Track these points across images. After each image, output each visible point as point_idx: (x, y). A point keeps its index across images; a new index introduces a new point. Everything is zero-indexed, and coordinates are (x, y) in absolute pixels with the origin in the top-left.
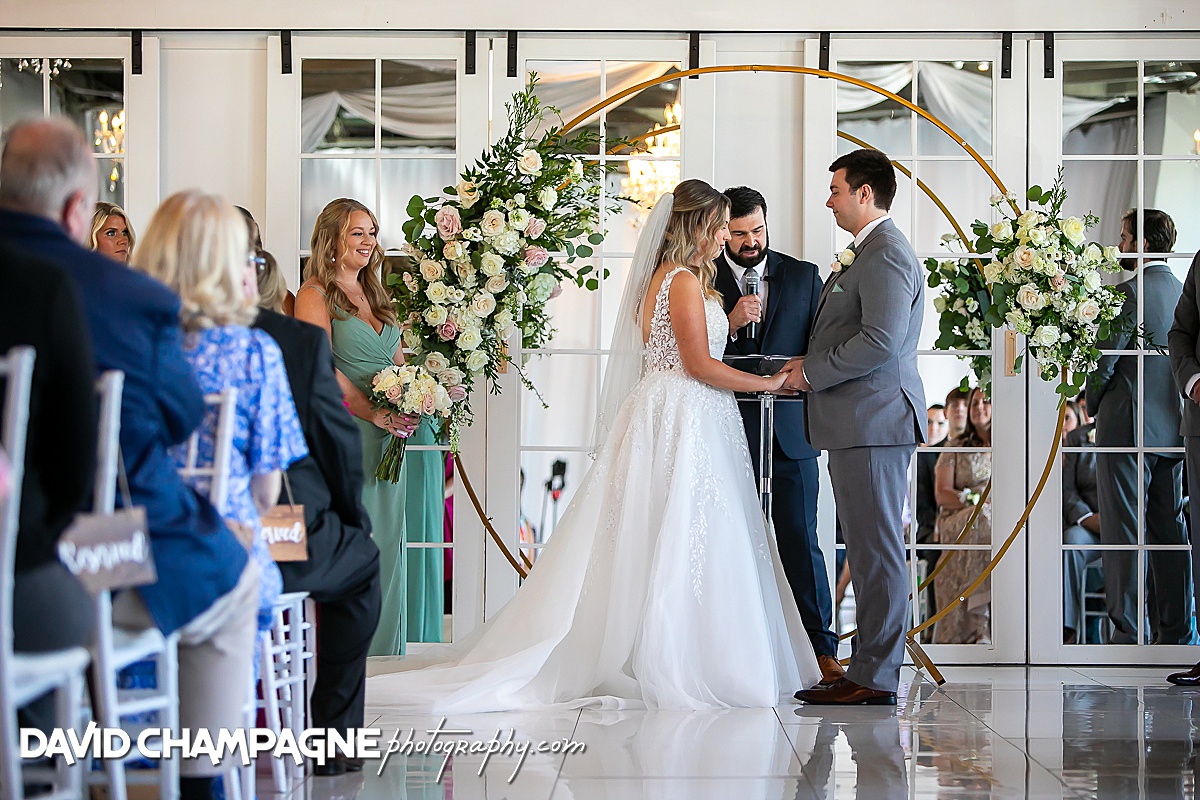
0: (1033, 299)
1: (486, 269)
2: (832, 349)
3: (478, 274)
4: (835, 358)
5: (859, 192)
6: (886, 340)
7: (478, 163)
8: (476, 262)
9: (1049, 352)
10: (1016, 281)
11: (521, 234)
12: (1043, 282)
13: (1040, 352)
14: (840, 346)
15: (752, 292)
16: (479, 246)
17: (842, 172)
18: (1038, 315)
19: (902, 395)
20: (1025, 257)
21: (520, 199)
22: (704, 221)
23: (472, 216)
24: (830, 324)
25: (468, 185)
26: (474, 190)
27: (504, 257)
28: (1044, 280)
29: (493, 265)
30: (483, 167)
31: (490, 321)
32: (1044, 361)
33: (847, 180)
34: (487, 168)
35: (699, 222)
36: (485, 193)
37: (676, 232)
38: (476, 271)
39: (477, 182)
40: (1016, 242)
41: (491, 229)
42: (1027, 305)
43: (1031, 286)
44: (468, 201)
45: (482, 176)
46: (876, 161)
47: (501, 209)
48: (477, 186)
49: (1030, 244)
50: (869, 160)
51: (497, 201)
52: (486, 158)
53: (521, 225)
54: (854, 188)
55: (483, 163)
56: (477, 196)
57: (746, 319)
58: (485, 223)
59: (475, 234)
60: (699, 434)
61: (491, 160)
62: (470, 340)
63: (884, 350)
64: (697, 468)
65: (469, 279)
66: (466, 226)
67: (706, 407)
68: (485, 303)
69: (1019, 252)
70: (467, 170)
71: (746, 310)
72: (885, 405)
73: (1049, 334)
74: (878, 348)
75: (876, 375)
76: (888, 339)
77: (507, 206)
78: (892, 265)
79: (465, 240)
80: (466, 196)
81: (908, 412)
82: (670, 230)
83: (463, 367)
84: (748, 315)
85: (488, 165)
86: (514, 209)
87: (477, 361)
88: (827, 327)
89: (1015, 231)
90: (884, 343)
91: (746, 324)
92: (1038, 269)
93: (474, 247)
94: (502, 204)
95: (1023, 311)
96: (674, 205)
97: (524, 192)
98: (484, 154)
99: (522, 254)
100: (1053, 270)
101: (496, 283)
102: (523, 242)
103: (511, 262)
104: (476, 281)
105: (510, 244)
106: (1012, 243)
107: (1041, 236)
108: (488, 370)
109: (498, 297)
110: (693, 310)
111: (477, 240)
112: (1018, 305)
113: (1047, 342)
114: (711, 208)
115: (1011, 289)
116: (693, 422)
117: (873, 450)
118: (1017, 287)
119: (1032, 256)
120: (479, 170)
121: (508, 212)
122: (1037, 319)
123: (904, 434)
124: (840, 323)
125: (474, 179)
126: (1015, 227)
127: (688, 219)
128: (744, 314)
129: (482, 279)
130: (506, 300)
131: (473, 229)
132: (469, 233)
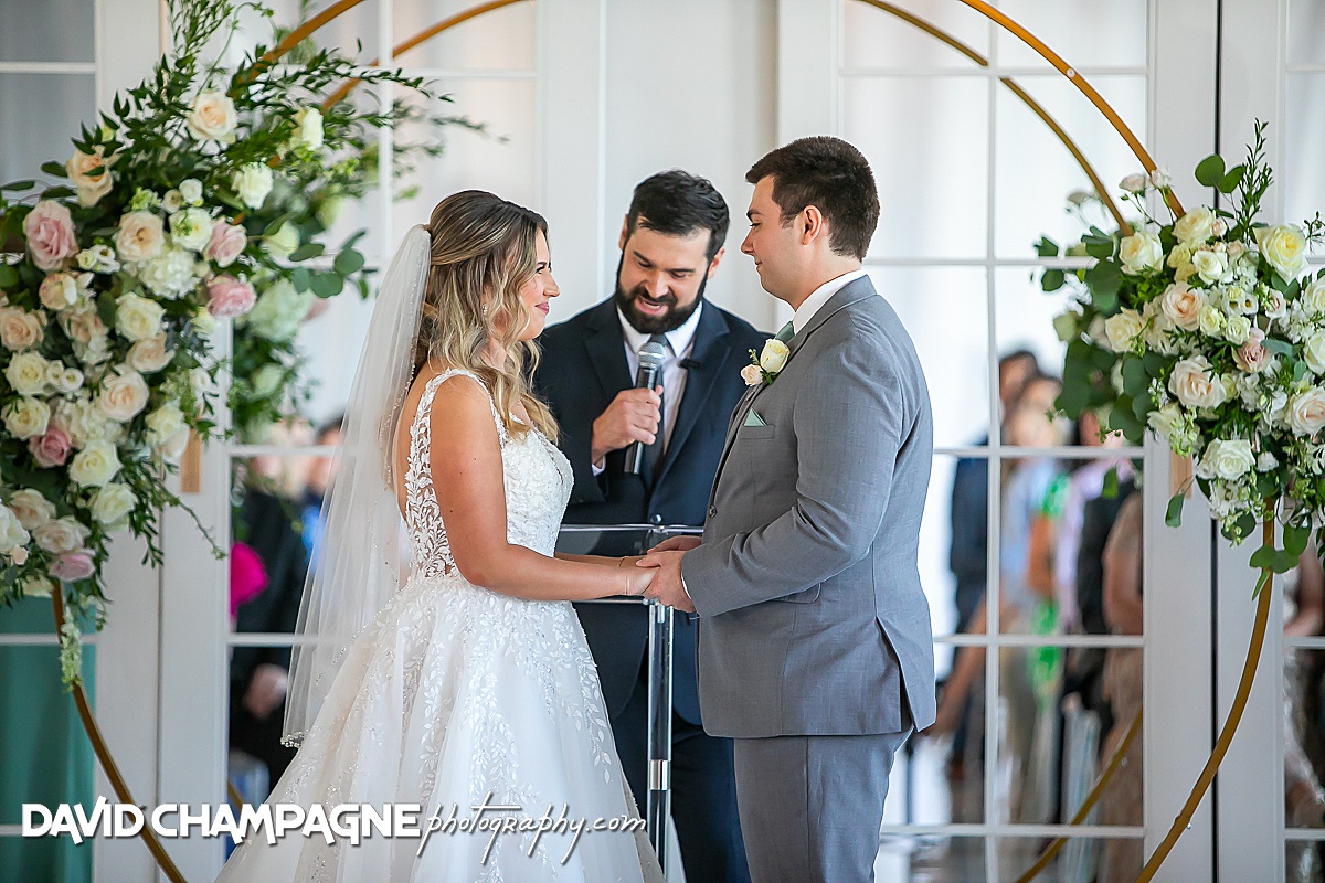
0: (1201, 387)
1: (128, 327)
2: (738, 537)
3: (112, 335)
4: (743, 557)
5: (799, 221)
6: (840, 528)
7: (106, 119)
8: (107, 314)
9: (1234, 489)
10: (1168, 350)
11: (199, 257)
12: (1222, 355)
13: (1216, 490)
14: (754, 535)
15: (645, 385)
16: (114, 281)
17: (768, 182)
18: (1212, 416)
19: (877, 634)
20: (1184, 305)
21: (192, 190)
22: (495, 275)
23: (99, 222)
24: (744, 487)
25: (88, 163)
26: (99, 171)
27: (163, 302)
28: (1222, 352)
29: (141, 319)
30: (115, 127)
31: (137, 426)
32: (1224, 508)
33: (776, 197)
34: (125, 129)
35: (487, 278)
36: (124, 176)
37: (444, 302)
38: (106, 330)
39: (107, 154)
40: (1168, 275)
41: (136, 249)
42: (1188, 399)
43: (1197, 363)
44: (90, 192)
45: (114, 144)
46: (833, 159)
47: (155, 210)
48: (107, 162)
49: (1195, 280)
50: (819, 158)
51: (145, 196)
52: (122, 111)
53: (196, 240)
54: (790, 214)
55: (117, 119)
56: (105, 183)
57: (626, 435)
58: (125, 237)
59: (104, 259)
60: (493, 705)
61: (131, 115)
62: (97, 466)
63: (835, 548)
64: (486, 773)
65: (94, 347)
66: (86, 243)
67: (510, 649)
68: (125, 393)
69: (1173, 297)
70: (85, 134)
71: (630, 418)
72: (842, 653)
73: (1234, 456)
74: (825, 544)
75: (829, 593)
76: (846, 527)
77: (168, 204)
78: (855, 378)
79: (83, 271)
80: (87, 182)
81: (888, 670)
82: (430, 299)
83: (84, 517)
84: (632, 428)
85: (126, 123)
86: (182, 208)
87: (115, 503)
88: (736, 494)
89: (1167, 249)
90: (839, 535)
91: (624, 444)
92: (1210, 330)
93: (104, 284)
94: (156, 202)
95: (1183, 410)
96: (434, 253)
97: (199, 175)
98: (117, 102)
99: (202, 295)
100: (1241, 331)
101: (148, 354)
102: (204, 270)
103: (178, 311)
104: (109, 349)
105: (175, 277)
106: (1161, 276)
107: (1216, 265)
108: (139, 521)
109: (154, 380)
110: (475, 455)
111: (108, 270)
112: (1173, 398)
113: (1228, 471)
114: (506, 245)
115: (1157, 366)
116: (483, 683)
117: (814, 744)
118: (1170, 362)
119: (1199, 303)
120: (108, 135)
121: (168, 215)
122: (1211, 424)
123: (880, 713)
124: (761, 487)
125: (100, 149)
126: (1169, 241)
127: (464, 278)
128: (624, 425)
129: (120, 346)
130: (168, 386)
131: (98, 248)
132: (92, 258)
